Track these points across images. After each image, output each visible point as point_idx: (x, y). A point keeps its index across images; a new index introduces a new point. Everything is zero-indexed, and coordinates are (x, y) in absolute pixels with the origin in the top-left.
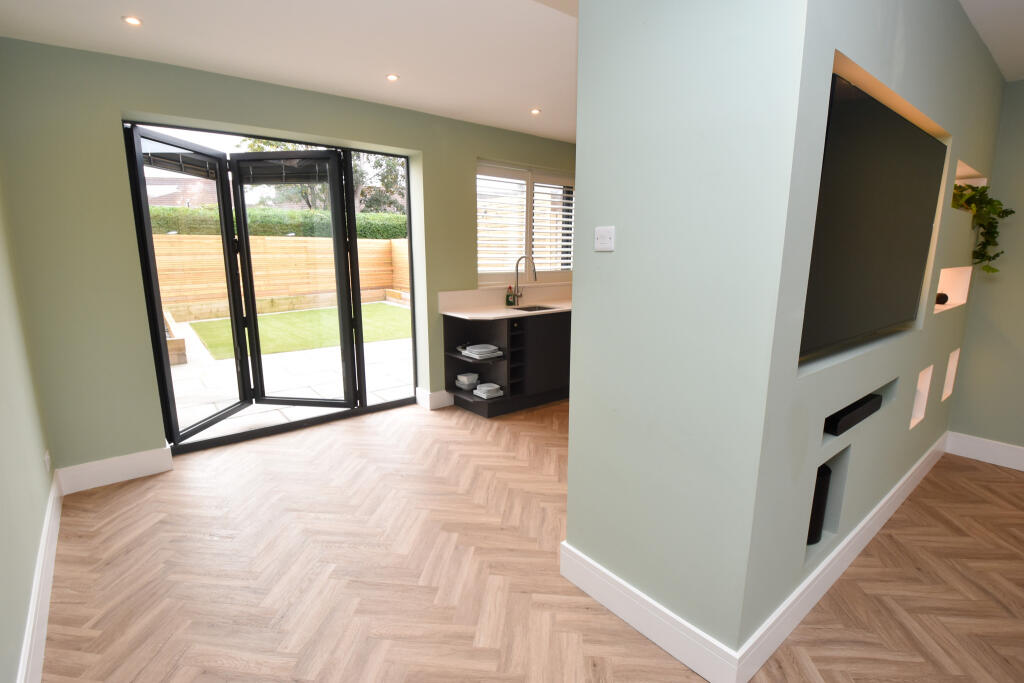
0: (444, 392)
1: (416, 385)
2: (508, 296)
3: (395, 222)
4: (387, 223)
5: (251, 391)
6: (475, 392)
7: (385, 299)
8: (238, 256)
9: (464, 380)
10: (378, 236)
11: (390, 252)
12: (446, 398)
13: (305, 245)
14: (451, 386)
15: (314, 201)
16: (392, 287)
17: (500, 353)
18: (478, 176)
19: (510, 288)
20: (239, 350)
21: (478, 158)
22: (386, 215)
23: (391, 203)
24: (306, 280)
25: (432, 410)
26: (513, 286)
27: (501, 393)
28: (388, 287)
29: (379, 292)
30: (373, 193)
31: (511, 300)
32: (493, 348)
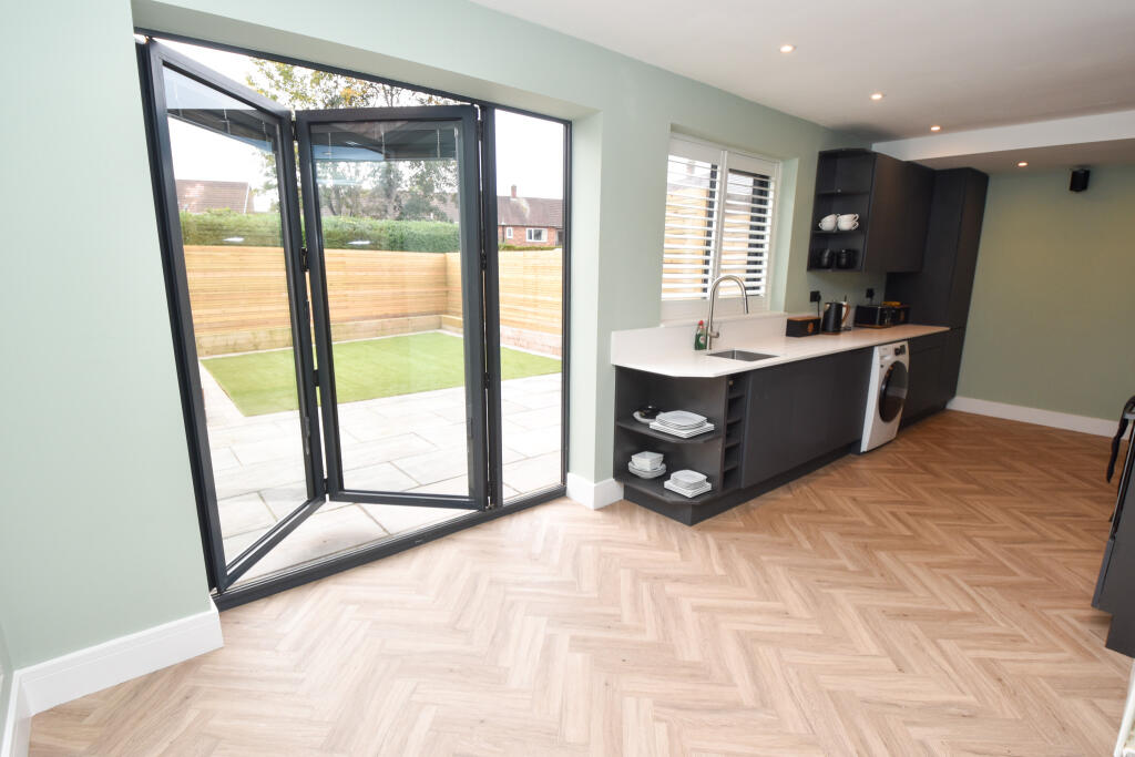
0: (612, 480)
1: (565, 468)
2: (698, 337)
3: (442, 233)
4: (433, 233)
5: (324, 482)
6: (667, 484)
7: (440, 328)
8: (307, 274)
9: (645, 463)
10: (423, 249)
11: (444, 268)
12: (614, 490)
13: (340, 259)
14: (622, 472)
15: (340, 207)
16: (446, 313)
17: (709, 426)
18: (670, 157)
19: (701, 323)
20: (307, 420)
21: (674, 128)
22: (432, 224)
23: (431, 210)
24: (344, 304)
25: (598, 510)
26: (705, 320)
27: (708, 486)
28: (442, 312)
29: (433, 319)
30: (409, 197)
31: (702, 342)
32: (700, 418)
